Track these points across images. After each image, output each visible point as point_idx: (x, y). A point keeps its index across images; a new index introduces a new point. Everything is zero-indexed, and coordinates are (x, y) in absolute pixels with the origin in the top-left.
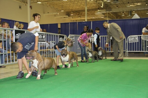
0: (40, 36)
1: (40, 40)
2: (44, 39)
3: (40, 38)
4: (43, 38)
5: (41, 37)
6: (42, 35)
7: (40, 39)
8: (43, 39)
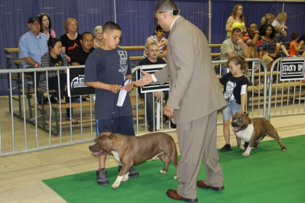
0: (290, 66)
1: (289, 75)
2: (301, 73)
3: (291, 72)
4: (299, 70)
5: (293, 68)
6: (297, 65)
7: (288, 73)
8: (298, 73)
